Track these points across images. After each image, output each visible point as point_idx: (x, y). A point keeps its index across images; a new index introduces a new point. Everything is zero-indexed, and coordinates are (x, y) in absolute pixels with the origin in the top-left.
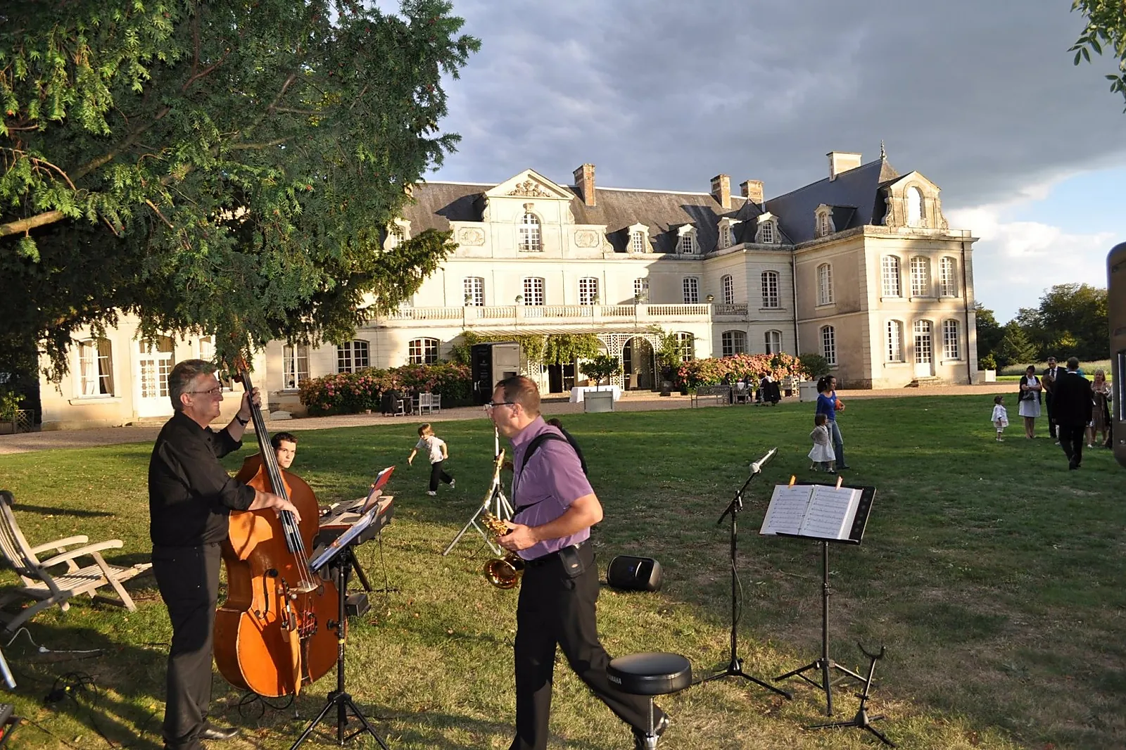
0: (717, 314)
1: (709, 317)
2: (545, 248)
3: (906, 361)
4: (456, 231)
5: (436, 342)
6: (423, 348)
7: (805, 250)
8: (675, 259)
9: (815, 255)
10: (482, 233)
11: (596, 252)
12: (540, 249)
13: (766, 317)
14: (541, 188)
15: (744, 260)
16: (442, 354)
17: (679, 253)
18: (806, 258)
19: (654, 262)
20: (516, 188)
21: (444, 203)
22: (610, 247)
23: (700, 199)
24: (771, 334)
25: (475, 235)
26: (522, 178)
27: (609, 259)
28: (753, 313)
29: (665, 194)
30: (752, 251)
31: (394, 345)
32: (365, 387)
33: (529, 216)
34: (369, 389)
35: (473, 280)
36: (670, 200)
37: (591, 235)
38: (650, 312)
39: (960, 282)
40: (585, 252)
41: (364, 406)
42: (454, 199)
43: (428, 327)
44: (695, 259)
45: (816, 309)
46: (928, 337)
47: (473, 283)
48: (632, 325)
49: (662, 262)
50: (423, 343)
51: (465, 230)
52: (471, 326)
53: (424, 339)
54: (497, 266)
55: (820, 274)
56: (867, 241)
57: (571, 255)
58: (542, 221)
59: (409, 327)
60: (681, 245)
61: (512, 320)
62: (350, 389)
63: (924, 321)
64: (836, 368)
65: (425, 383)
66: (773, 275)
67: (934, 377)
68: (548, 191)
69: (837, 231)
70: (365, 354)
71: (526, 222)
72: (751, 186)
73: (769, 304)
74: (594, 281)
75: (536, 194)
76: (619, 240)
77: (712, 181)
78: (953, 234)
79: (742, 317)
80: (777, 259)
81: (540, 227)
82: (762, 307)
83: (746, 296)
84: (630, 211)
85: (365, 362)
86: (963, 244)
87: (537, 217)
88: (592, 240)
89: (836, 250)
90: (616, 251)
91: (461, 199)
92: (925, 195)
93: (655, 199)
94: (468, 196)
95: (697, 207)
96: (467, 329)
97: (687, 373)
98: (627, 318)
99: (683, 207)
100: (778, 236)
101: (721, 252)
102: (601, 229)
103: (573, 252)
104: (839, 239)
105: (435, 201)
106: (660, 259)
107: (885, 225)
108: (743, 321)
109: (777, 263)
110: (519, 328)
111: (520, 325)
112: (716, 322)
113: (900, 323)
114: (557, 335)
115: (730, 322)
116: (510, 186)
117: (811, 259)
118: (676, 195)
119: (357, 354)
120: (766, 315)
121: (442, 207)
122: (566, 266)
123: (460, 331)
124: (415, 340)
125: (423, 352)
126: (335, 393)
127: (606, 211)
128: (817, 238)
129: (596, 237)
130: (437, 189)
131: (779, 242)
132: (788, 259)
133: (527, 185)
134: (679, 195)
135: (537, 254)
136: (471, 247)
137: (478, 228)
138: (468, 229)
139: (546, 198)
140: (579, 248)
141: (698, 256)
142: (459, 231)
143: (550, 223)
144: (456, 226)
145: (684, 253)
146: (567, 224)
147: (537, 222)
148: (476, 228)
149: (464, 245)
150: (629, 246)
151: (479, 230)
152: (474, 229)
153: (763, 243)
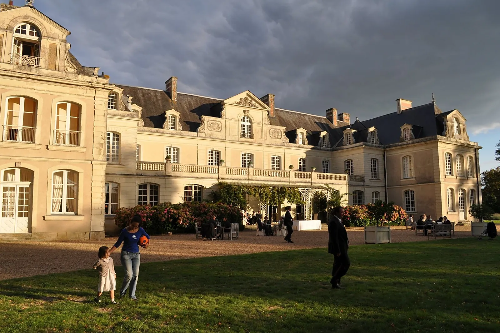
0: (350, 180)
1: (346, 182)
2: (254, 137)
3: (456, 211)
4: (206, 122)
5: (201, 188)
6: (193, 191)
7: (394, 148)
8: (318, 149)
9: (400, 151)
10: (220, 125)
11: (280, 141)
12: (251, 137)
14: (253, 102)
15: (363, 152)
16: (205, 196)
17: (321, 146)
18: (394, 152)
19: (309, 150)
20: (239, 100)
21: (195, 106)
22: (287, 140)
23: (323, 120)
24: (374, 193)
25: (216, 126)
26: (243, 95)
27: (287, 146)
28: (367, 182)
29: (307, 115)
30: (367, 147)
31: (175, 189)
32: (168, 216)
33: (246, 117)
34: (171, 218)
35: (214, 152)
36: (309, 119)
37: (278, 132)
38: (319, 177)
39: (475, 170)
40: (275, 141)
41: (166, 229)
42: (199, 105)
43: (197, 178)
44: (328, 150)
45: (401, 180)
46: (463, 198)
47: (214, 154)
48: (310, 184)
49: (313, 150)
50: (193, 188)
51: (211, 122)
52: (223, 179)
53: (194, 185)
54: (228, 145)
55: (403, 161)
56: (439, 144)
57: (267, 142)
58: (253, 122)
59: (186, 177)
60: (321, 142)
61: (246, 177)
62: (158, 217)
63: (461, 189)
64: (416, 214)
65: (206, 214)
66: (375, 161)
67: (467, 220)
68: (257, 104)
69: (415, 139)
70: (157, 193)
71: (244, 121)
72: (344, 116)
74: (279, 158)
75: (250, 105)
76: (292, 136)
77: (327, 111)
78: (472, 144)
79: (362, 183)
80: (377, 152)
81: (252, 124)
82: (371, 178)
83: (364, 172)
84: (292, 122)
85: (156, 199)
86: (475, 150)
87: (250, 119)
88: (278, 134)
89: (415, 149)
90: (290, 142)
91: (204, 105)
92: (460, 122)
93: (302, 117)
94: (207, 104)
95: (322, 123)
96: (220, 181)
97: (349, 214)
98: (307, 180)
99: (316, 122)
100: (378, 140)
101: (345, 147)
102: (283, 129)
103: (268, 141)
104: (418, 142)
105: (189, 105)
106: (312, 148)
107: (445, 136)
108: (362, 185)
109: (377, 154)
110: (250, 182)
111: (251, 180)
112: (350, 185)
113: (452, 190)
114: (278, 187)
115: (356, 185)
116: (236, 99)
117: (397, 153)
118: (311, 116)
119: (151, 193)
120: (373, 183)
121: (194, 108)
122: (266, 149)
123: (216, 182)
124: (188, 185)
125: (193, 193)
126: (147, 219)
127: (280, 121)
128: (403, 142)
129: (280, 133)
130: (190, 99)
131: (378, 143)
132: (382, 153)
133: (246, 99)
134: (313, 117)
135: (250, 140)
136: (214, 132)
137: (218, 121)
138: (213, 122)
139: (255, 108)
140: (272, 139)
141: (329, 149)
142: (207, 122)
143: (257, 123)
144: (206, 118)
145: (322, 147)
146: (266, 124)
147: (250, 121)
148: (217, 121)
149: (210, 131)
150: (297, 140)
151: (219, 123)
152: (216, 122)
153: (371, 143)
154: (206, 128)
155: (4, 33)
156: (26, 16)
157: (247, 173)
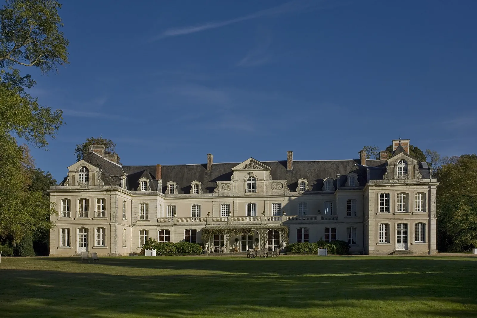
0: (322, 219)
2: (257, 191)
3: (390, 242)
4: (219, 185)
5: (196, 231)
6: (191, 233)
8: (320, 194)
10: (230, 185)
11: (281, 192)
13: (348, 221)
14: (257, 166)
16: (198, 236)
17: (323, 191)
20: (245, 166)
22: (288, 190)
24: (351, 228)
25: (227, 187)
26: (248, 161)
27: (286, 195)
28: (341, 219)
33: (251, 177)
35: (225, 205)
37: (279, 184)
38: (288, 219)
39: (427, 205)
40: (276, 192)
43: (193, 225)
44: (331, 193)
46: (406, 231)
47: (226, 207)
49: (314, 195)
50: (191, 231)
52: (209, 225)
54: (236, 199)
56: (370, 187)
57: (269, 194)
58: (257, 179)
59: (185, 225)
60: (324, 187)
61: (226, 222)
68: (260, 167)
70: (169, 235)
71: (250, 180)
73: (351, 215)
74: (280, 205)
75: (254, 168)
76: (293, 186)
79: (336, 221)
80: (356, 194)
81: (256, 182)
83: (338, 211)
85: (169, 239)
86: (430, 186)
87: (255, 178)
88: (279, 186)
90: (291, 191)
92: (409, 163)
96: (207, 226)
100: (358, 183)
102: (284, 182)
103: (270, 192)
106: (312, 194)
107: (382, 179)
108: (336, 223)
110: (229, 226)
111: (230, 224)
113: (388, 225)
115: (329, 223)
116: (242, 165)
122: (266, 199)
123: (205, 227)
124: (187, 230)
129: (282, 185)
131: (358, 186)
133: (250, 164)
135: (254, 194)
138: (224, 184)
139: (259, 169)
140: (274, 191)
143: (260, 180)
144: (219, 183)
145: (325, 191)
146: (268, 180)
147: (255, 180)
148: (228, 183)
149: (222, 192)
150: (297, 189)
153: (349, 187)
154: (219, 190)
155: (75, 173)
156: (83, 164)
157: (227, 220)
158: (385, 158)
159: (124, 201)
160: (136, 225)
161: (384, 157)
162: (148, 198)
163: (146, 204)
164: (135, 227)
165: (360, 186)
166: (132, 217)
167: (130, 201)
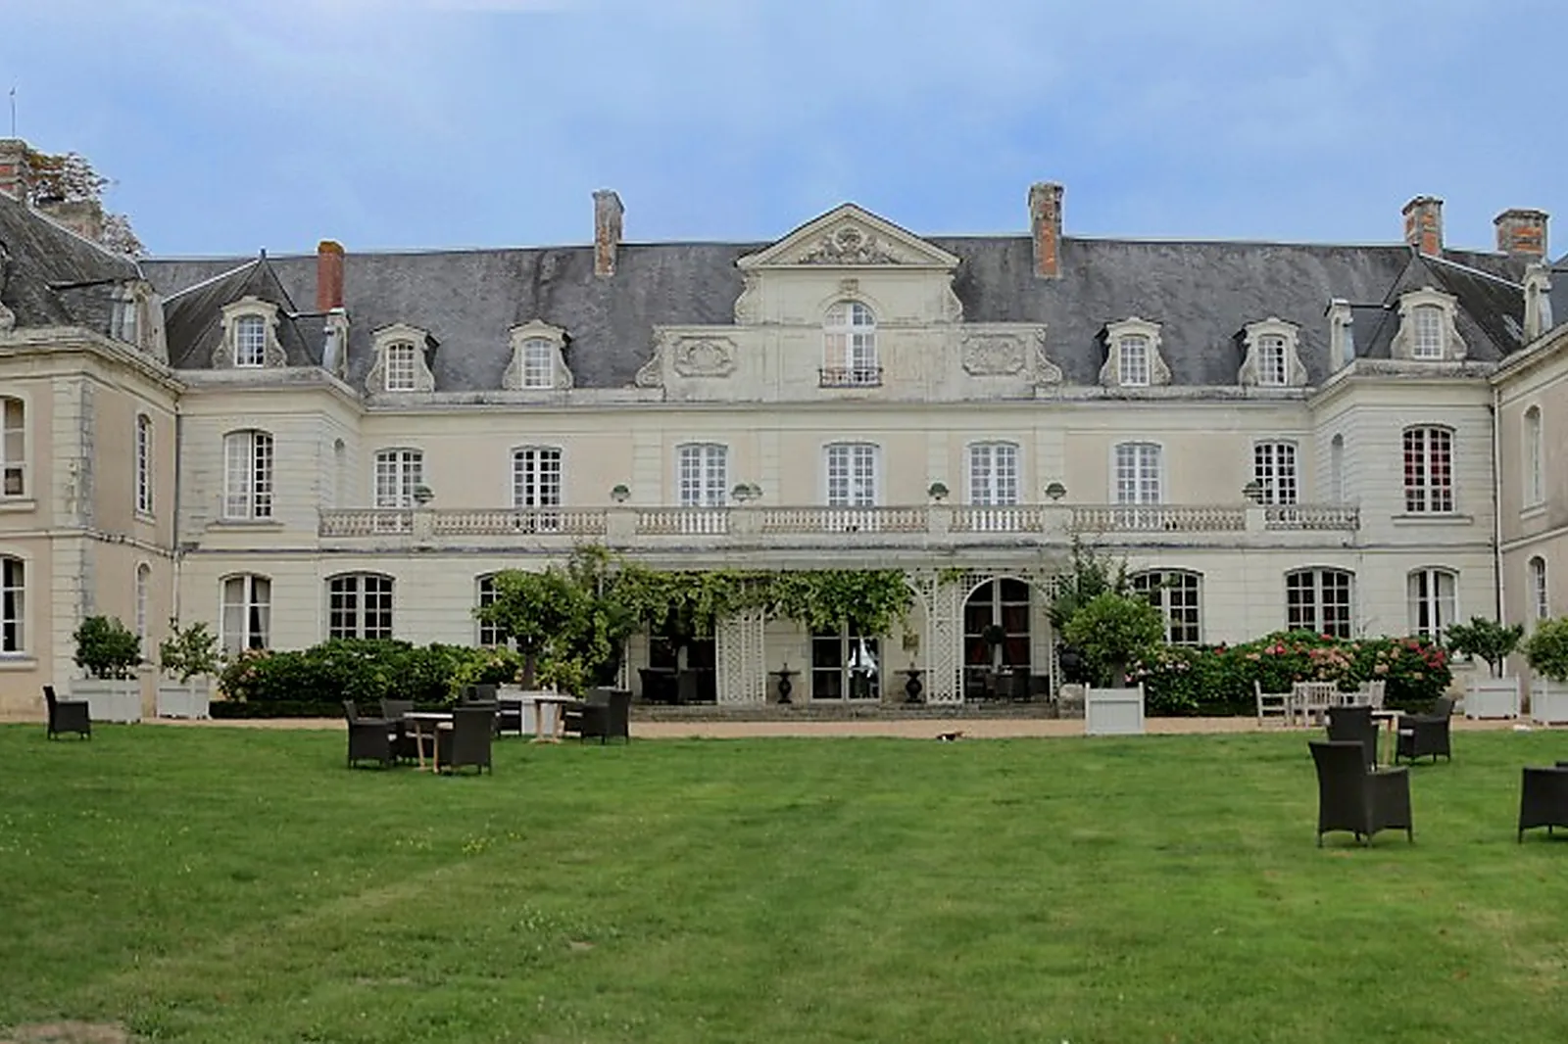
2: (887, 377)
4: (668, 347)
8: (1232, 398)
10: (730, 350)
11: (1015, 384)
13: (1412, 535)
14: (881, 245)
15: (1356, 401)
20: (818, 248)
22: (1054, 373)
25: (713, 355)
27: (1044, 400)
28: (1375, 527)
33: (847, 308)
35: (703, 450)
37: (1003, 345)
40: (983, 387)
51: (688, 343)
52: (621, 550)
57: (953, 392)
58: (882, 321)
60: (1250, 366)
66: (1442, 436)
68: (897, 251)
70: (387, 602)
71: (840, 321)
73: (1428, 505)
74: (1011, 451)
75: (866, 257)
79: (1346, 537)
81: (876, 330)
82: (1402, 512)
87: (867, 311)
88: (1009, 357)
89: (1545, 375)
90: (1069, 381)
102: (1031, 334)
103: (954, 387)
106: (1191, 398)
108: (1346, 545)
115: (1305, 547)
119: (370, 602)
128: (1526, 345)
129: (1019, 349)
131: (1459, 356)
132: (1480, 398)
133: (845, 239)
135: (866, 392)
136: (702, 380)
137: (719, 338)
138: (698, 342)
139: (890, 265)
140: (975, 378)
141: (1300, 390)
142: (675, 345)
143: (900, 323)
144: (669, 334)
145: (1256, 384)
146: (944, 322)
148: (714, 338)
149: (686, 376)
150: (1103, 370)
151: (723, 344)
152: (712, 342)
153: (1413, 360)
154: (666, 370)
157: (727, 526)
158: (1530, 242)
159: (143, 416)
160: (201, 547)
161: (1525, 241)
162: (272, 404)
163: (262, 439)
164: (195, 556)
165: (1468, 358)
166: (183, 502)
167: (168, 420)
